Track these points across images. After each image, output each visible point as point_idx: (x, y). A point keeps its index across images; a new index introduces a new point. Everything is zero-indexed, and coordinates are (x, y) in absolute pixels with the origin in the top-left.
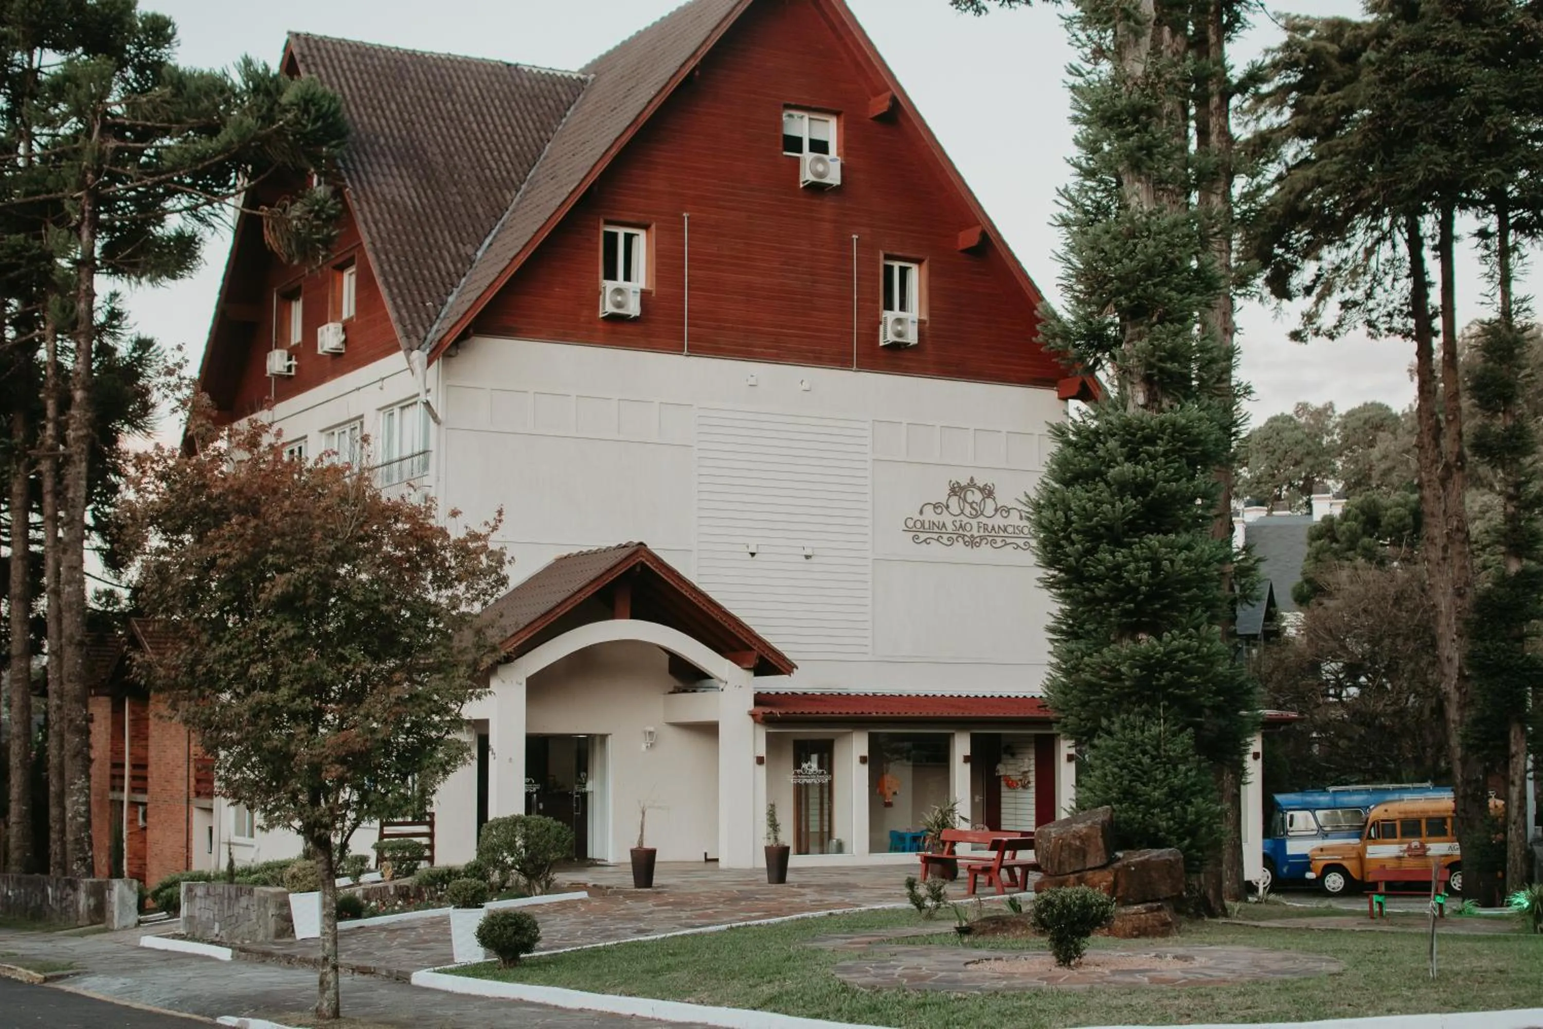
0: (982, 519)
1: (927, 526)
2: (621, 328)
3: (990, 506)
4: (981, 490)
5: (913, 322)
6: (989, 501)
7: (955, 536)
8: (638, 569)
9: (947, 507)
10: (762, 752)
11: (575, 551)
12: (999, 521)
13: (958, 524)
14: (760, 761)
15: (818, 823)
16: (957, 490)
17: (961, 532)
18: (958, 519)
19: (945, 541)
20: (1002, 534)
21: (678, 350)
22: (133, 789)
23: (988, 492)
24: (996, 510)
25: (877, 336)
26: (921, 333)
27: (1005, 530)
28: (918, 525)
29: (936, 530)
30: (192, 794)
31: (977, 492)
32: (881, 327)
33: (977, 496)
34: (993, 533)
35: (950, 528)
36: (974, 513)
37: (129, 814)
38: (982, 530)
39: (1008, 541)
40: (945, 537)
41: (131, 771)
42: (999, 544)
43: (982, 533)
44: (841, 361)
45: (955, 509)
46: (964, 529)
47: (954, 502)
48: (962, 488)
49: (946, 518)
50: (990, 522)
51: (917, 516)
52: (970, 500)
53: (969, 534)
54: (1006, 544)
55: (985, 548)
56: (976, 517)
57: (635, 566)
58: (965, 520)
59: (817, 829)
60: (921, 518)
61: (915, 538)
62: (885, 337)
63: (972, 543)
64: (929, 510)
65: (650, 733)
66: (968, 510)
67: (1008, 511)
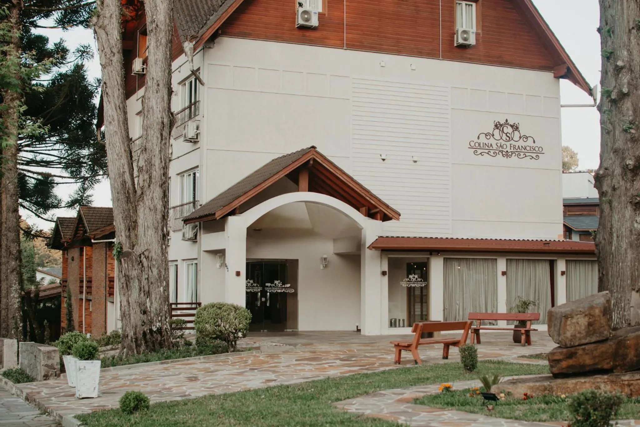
0: (512, 142)
1: (482, 145)
2: (308, 34)
3: (517, 135)
4: (512, 126)
5: (473, 33)
6: (516, 132)
7: (497, 152)
8: (311, 162)
9: (493, 135)
10: (386, 268)
11: (281, 156)
12: (521, 143)
13: (499, 145)
14: (384, 273)
15: (419, 310)
16: (498, 126)
17: (501, 149)
18: (499, 142)
19: (492, 153)
20: (523, 150)
21: (341, 47)
22: (87, 293)
23: (515, 128)
24: (520, 138)
25: (453, 41)
26: (477, 40)
27: (525, 149)
28: (477, 145)
29: (487, 148)
30: (108, 295)
31: (509, 127)
32: (455, 36)
33: (510, 130)
34: (519, 150)
35: (495, 147)
36: (508, 139)
37: (85, 306)
38: (512, 148)
39: (527, 154)
40: (492, 152)
41: (86, 284)
42: (522, 156)
43: (512, 150)
44: (432, 54)
45: (497, 136)
46: (503, 148)
47: (497, 132)
48: (501, 125)
49: (492, 141)
50: (517, 144)
51: (476, 140)
52: (505, 132)
53: (505, 150)
54: (526, 156)
55: (514, 158)
56: (509, 141)
57: (309, 160)
58: (503, 143)
59: (419, 313)
60: (479, 141)
61: (475, 152)
62: (457, 41)
63: (507, 155)
64: (483, 137)
65: (325, 259)
66: (504, 137)
67: (527, 138)
